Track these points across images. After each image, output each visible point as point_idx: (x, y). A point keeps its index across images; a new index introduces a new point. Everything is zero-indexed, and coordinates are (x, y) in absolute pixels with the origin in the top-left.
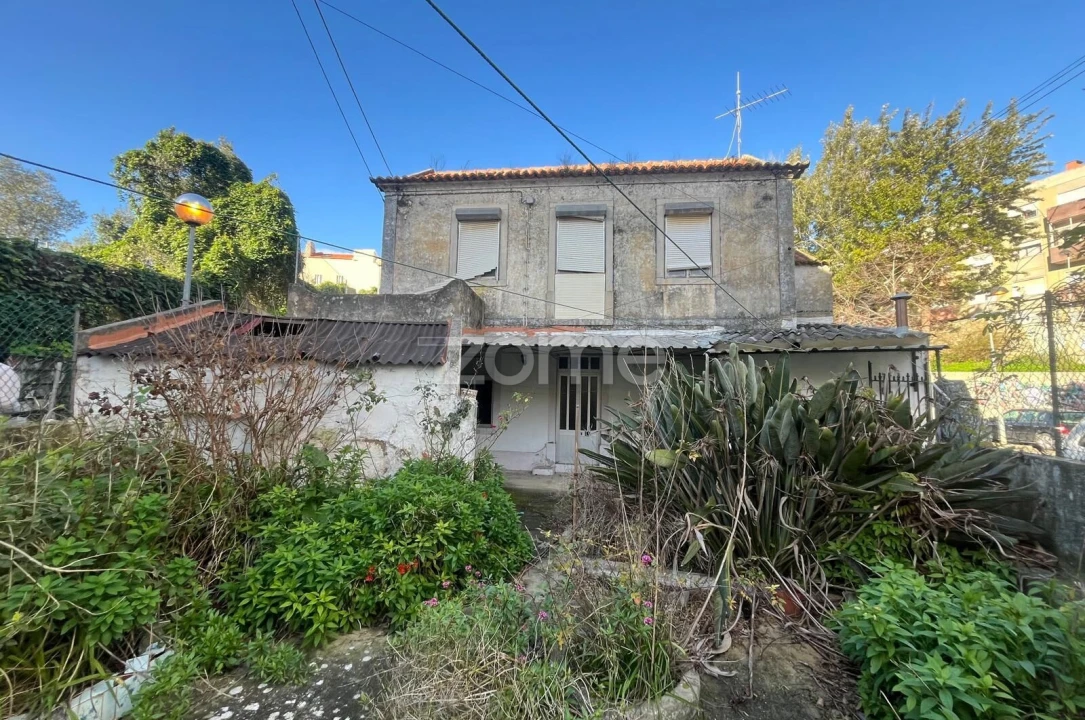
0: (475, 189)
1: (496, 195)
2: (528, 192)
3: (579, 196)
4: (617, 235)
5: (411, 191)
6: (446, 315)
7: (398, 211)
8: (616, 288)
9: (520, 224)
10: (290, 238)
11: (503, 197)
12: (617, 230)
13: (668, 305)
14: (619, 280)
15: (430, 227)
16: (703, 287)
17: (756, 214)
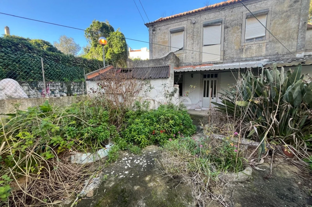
0: (176, 21)
1: (182, 22)
2: (193, 19)
3: (211, 17)
4: (226, 29)
5: (156, 26)
6: (168, 64)
7: (153, 33)
8: (225, 49)
9: (191, 31)
10: (125, 46)
11: (185, 22)
12: (226, 27)
13: (245, 53)
14: (226, 46)
15: (162, 37)
16: (261, 44)
17: (290, 10)
